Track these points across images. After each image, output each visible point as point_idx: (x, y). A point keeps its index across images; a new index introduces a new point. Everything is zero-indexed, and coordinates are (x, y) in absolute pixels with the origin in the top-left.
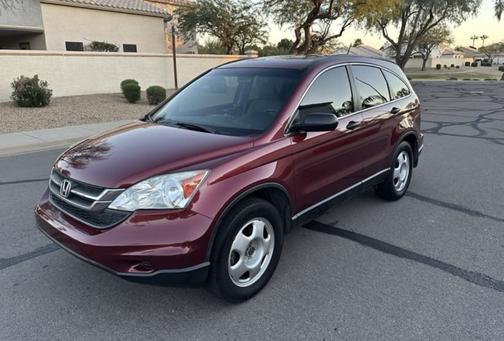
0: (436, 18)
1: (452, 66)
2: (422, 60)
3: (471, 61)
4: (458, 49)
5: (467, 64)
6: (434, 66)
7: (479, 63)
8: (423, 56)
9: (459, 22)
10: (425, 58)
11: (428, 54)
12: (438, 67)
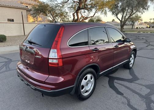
0: (134, 11)
1: (142, 28)
2: (132, 26)
3: (148, 26)
4: (145, 23)
5: (147, 27)
6: (136, 28)
7: (151, 27)
8: (132, 25)
9: (142, 13)
10: (133, 25)
11: (134, 24)
12: (137, 28)
